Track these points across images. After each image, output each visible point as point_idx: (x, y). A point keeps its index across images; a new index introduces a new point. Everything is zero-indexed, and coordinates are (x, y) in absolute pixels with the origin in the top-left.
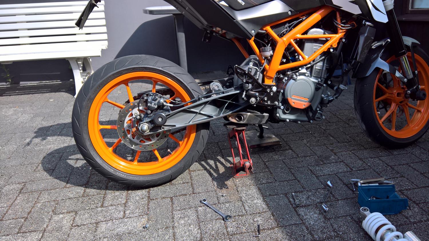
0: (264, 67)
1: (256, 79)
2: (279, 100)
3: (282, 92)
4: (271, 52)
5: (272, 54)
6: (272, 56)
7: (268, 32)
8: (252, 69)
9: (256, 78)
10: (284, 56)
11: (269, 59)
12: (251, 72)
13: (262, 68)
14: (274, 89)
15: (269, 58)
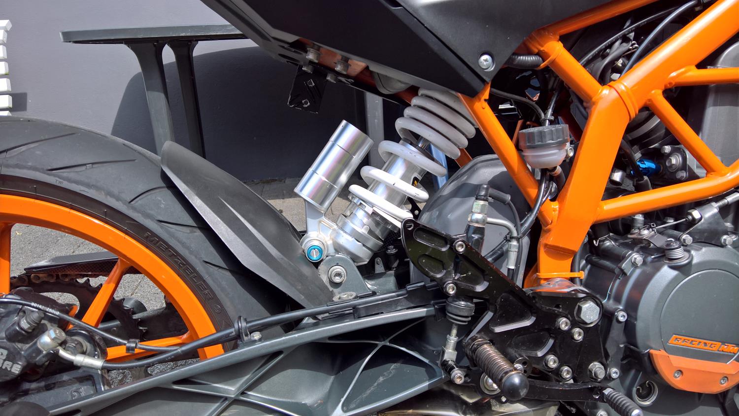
0: (540, 212)
1: (506, 273)
2: (607, 356)
3: (621, 319)
4: (568, 148)
5: (571, 154)
6: (568, 164)
7: (553, 62)
8: (486, 232)
9: (504, 271)
10: (622, 161)
11: (559, 176)
12: (480, 243)
13: (530, 219)
14: (590, 312)
15: (559, 170)
